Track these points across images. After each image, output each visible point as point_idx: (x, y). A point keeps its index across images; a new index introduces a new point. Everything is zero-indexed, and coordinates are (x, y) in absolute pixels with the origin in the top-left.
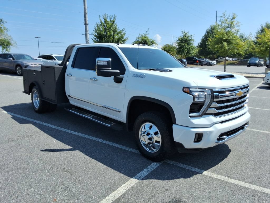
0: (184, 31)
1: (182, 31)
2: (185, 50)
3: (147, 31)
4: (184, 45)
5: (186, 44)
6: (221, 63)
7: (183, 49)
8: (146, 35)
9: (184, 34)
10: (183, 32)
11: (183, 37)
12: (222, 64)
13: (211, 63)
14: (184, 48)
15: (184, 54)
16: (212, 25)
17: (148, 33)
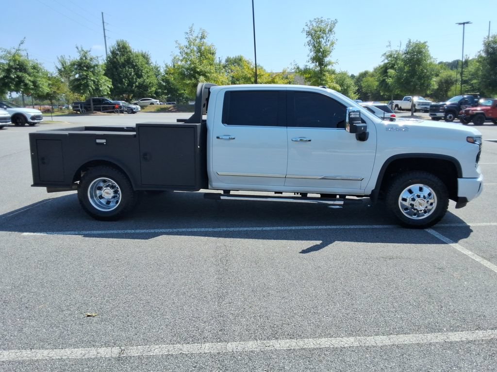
0: (82, 48)
1: (77, 48)
2: (91, 83)
3: (20, 42)
4: (87, 76)
5: (91, 74)
6: (145, 108)
7: (85, 83)
8: (19, 52)
9: (82, 53)
10: (80, 49)
11: (81, 59)
12: (149, 111)
13: (134, 109)
14: (87, 81)
15: (90, 91)
16: (119, 41)
17: (22, 47)
